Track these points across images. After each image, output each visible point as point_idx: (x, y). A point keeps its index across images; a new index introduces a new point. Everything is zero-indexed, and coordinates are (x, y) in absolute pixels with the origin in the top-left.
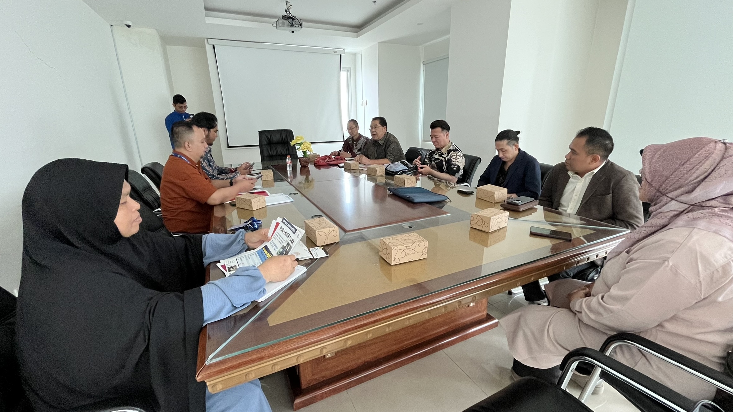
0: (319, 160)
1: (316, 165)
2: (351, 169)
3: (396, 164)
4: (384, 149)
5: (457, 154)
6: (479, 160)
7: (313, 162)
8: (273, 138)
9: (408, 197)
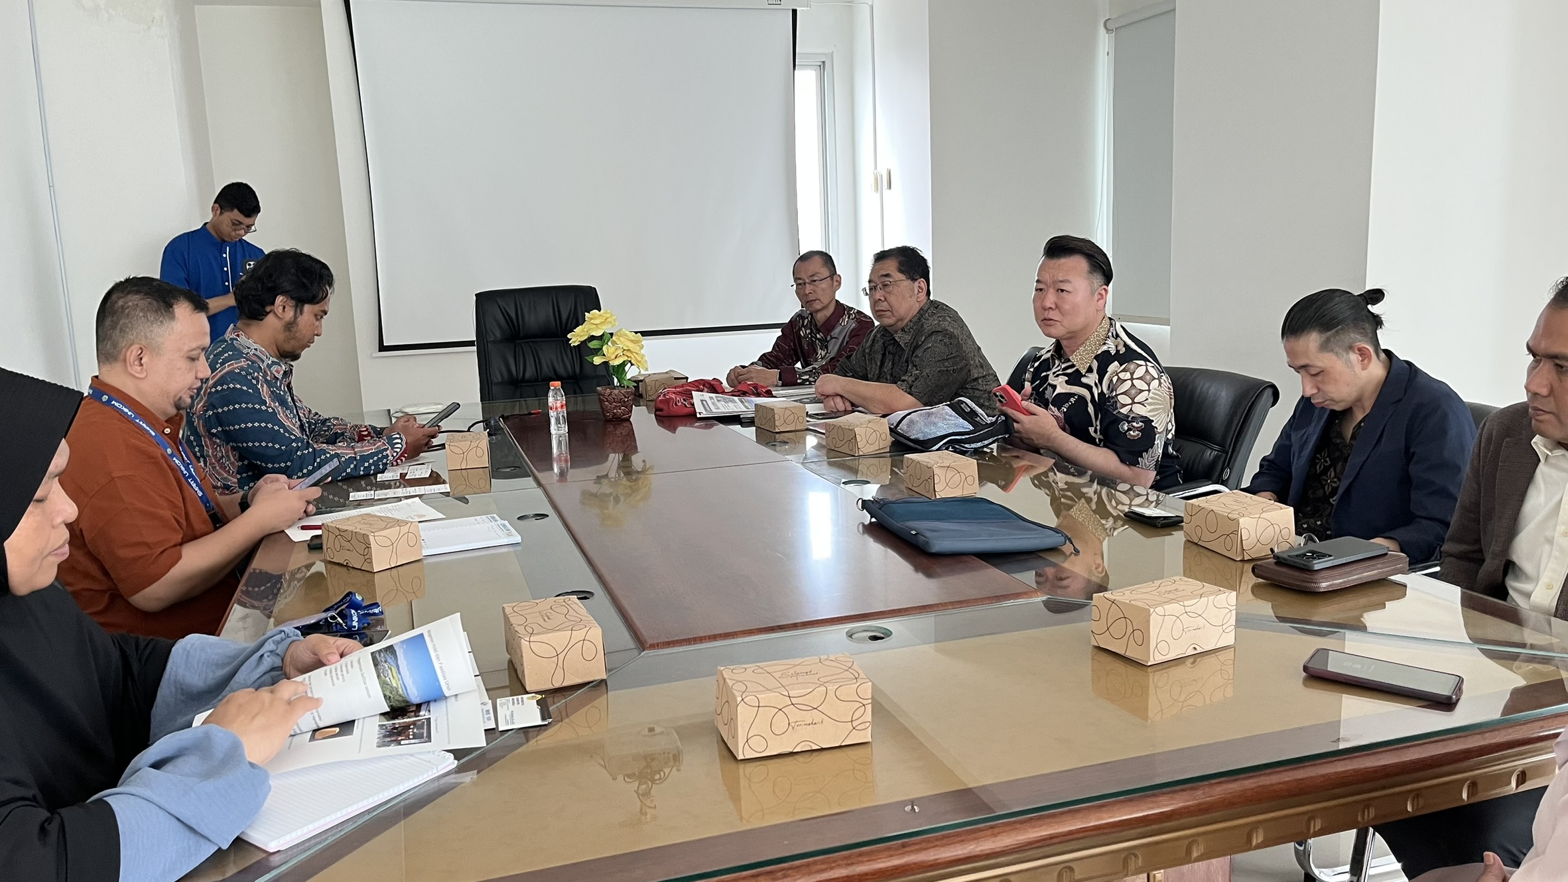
0: (673, 396)
1: (661, 415)
2: (777, 431)
3: (932, 413)
6: (1269, 392)
7: (654, 403)
8: (526, 316)
9: (912, 532)
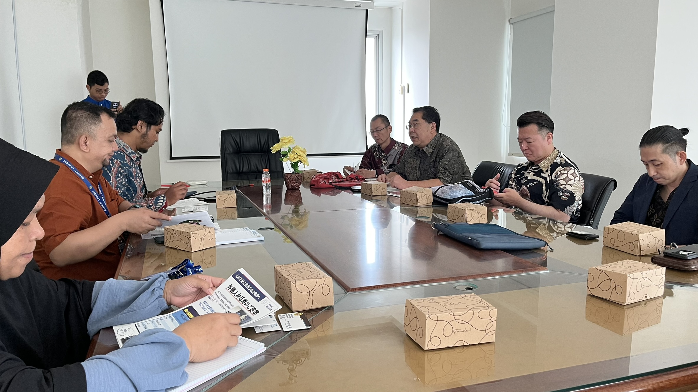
0: (318, 179)
1: (313, 188)
2: (373, 195)
3: (453, 187)
4: (433, 162)
5: (568, 172)
6: (613, 183)
7: (309, 182)
8: (245, 142)
9: (469, 238)
